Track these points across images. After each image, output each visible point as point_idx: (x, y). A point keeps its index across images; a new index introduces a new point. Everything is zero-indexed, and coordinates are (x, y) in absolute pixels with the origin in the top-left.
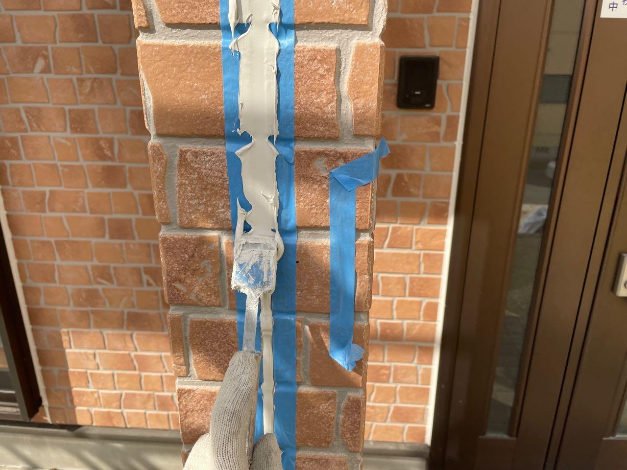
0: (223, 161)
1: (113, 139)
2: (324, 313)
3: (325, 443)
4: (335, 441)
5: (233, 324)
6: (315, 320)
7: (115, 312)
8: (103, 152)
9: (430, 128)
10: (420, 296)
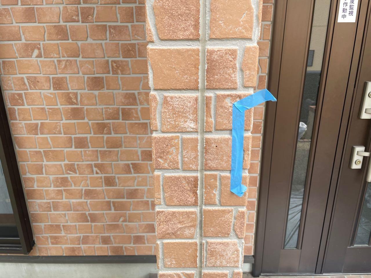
1: (77, 93)
2: (228, 170)
3: (226, 235)
4: (232, 233)
5: (185, 178)
6: (223, 174)
7: (77, 190)
8: (72, 100)
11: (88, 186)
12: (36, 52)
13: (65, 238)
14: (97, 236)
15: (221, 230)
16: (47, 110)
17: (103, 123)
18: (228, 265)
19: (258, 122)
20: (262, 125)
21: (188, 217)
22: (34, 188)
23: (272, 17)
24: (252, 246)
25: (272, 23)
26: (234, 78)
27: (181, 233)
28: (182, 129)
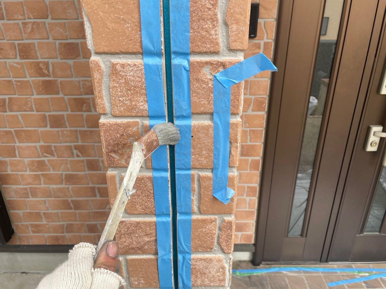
0: (141, 70)
1: (48, 62)
2: (210, 169)
3: (209, 249)
4: (216, 247)
5: (150, 178)
6: (203, 174)
7: (57, 174)
8: (42, 71)
9: (254, 50)
10: (248, 156)
11: (69, 171)
13: (47, 226)
14: (82, 225)
15: (202, 243)
16: (14, 83)
17: (81, 98)
18: (212, 284)
19: (262, 98)
20: (267, 101)
22: (7, 172)
24: (253, 234)
26: (214, 37)
27: (149, 248)
28: (142, 112)
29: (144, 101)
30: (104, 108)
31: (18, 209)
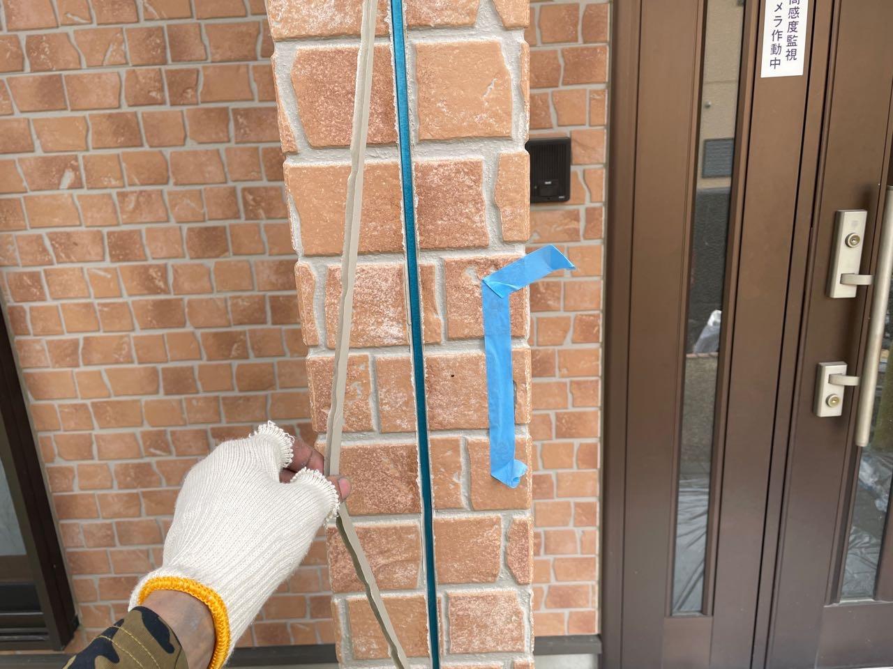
1: (166, 265)
2: (484, 429)
3: (489, 577)
4: (503, 574)
5: (386, 450)
6: (474, 438)
7: (174, 492)
8: (154, 283)
9: (566, 224)
10: (572, 436)
12: (68, 177)
15: (477, 566)
16: (97, 308)
17: (227, 333)
18: (500, 649)
19: (590, 315)
20: (601, 322)
21: (400, 538)
22: (72, 490)
23: (607, 72)
24: (594, 612)
25: (607, 87)
26: (479, 225)
27: (385, 578)
28: (373, 340)
29: (376, 323)
30: (315, 337)
31: (91, 573)
